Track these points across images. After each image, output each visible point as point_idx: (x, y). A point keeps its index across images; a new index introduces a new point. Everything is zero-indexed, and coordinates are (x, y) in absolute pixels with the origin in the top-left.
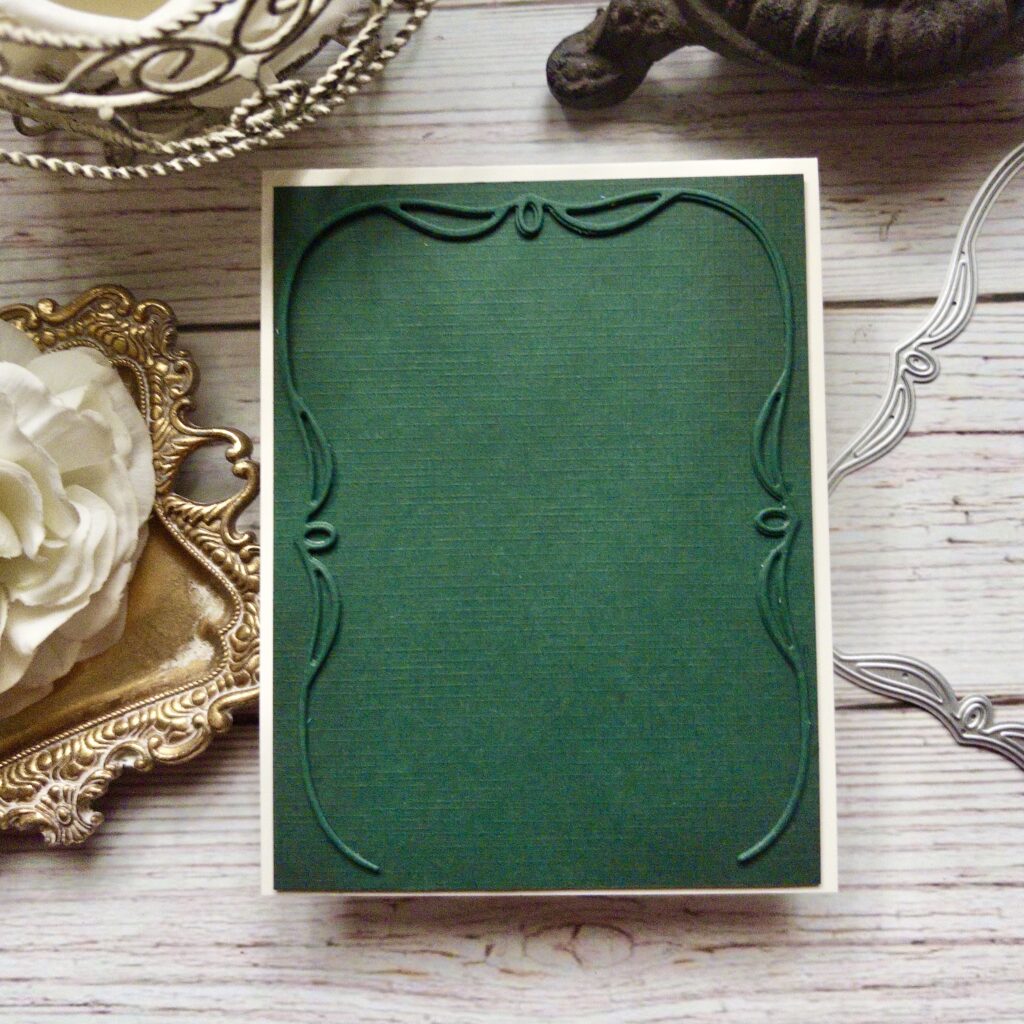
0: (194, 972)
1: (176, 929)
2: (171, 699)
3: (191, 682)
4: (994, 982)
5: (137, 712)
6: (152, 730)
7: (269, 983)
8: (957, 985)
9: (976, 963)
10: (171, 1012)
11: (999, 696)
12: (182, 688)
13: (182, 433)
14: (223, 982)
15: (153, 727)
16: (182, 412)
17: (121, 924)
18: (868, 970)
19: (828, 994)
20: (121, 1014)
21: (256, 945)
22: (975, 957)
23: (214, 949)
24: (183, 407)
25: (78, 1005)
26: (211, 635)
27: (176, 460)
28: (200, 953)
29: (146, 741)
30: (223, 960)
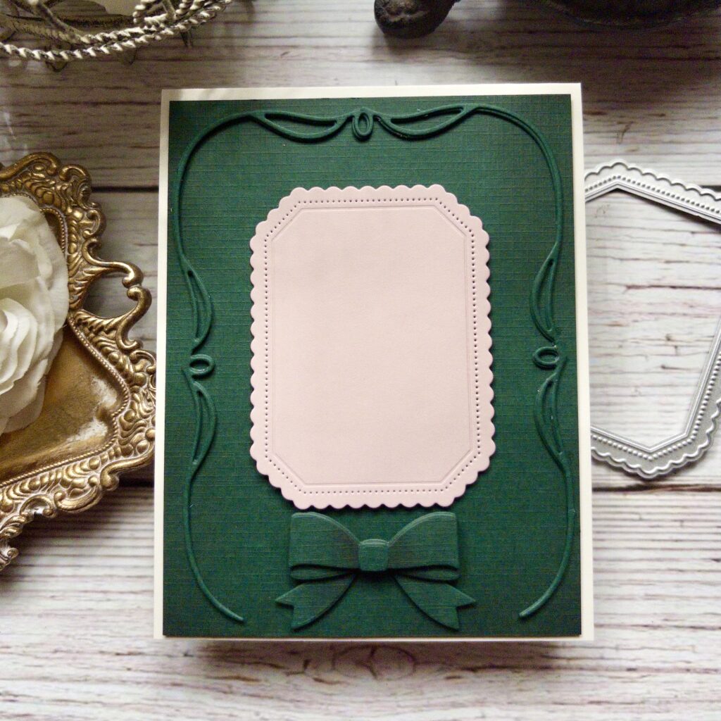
0: (83, 673)
1: (70, 639)
2: (73, 464)
3: (89, 452)
4: (687, 702)
5: (48, 473)
6: (58, 487)
7: (138, 683)
8: (660, 703)
9: (676, 687)
10: (63, 703)
11: (697, 485)
12: (82, 456)
13: (91, 264)
14: (104, 681)
15: (59, 484)
16: (91, 248)
17: (30, 634)
18: (593, 690)
19: (562, 707)
20: (25, 702)
21: (130, 654)
22: (674, 682)
23: (99, 656)
24: (91, 245)
26: (105, 417)
27: (85, 284)
28: (88, 659)
29: (53, 495)
30: (105, 664)
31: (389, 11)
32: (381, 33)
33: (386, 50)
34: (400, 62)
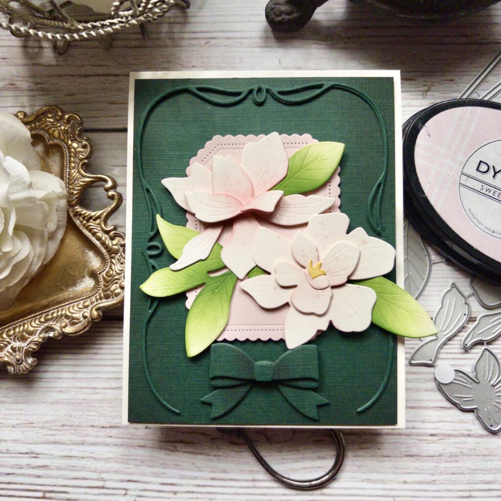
0: (81, 439)
1: (72, 418)
2: (73, 304)
3: (83, 297)
4: (469, 456)
5: (56, 310)
7: (117, 445)
8: (451, 456)
9: (461, 446)
10: (69, 458)
12: (78, 300)
13: (84, 176)
14: (94, 444)
15: (63, 318)
16: (84, 167)
17: (46, 415)
18: (408, 448)
19: (388, 459)
20: (44, 458)
21: (111, 427)
22: (461, 443)
23: (91, 428)
24: (84, 164)
25: (23, 454)
26: (94, 275)
27: (80, 189)
28: (84, 430)
29: (60, 324)
30: (95, 434)
31: (274, 14)
32: (269, 28)
33: (273, 40)
34: (282, 47)
